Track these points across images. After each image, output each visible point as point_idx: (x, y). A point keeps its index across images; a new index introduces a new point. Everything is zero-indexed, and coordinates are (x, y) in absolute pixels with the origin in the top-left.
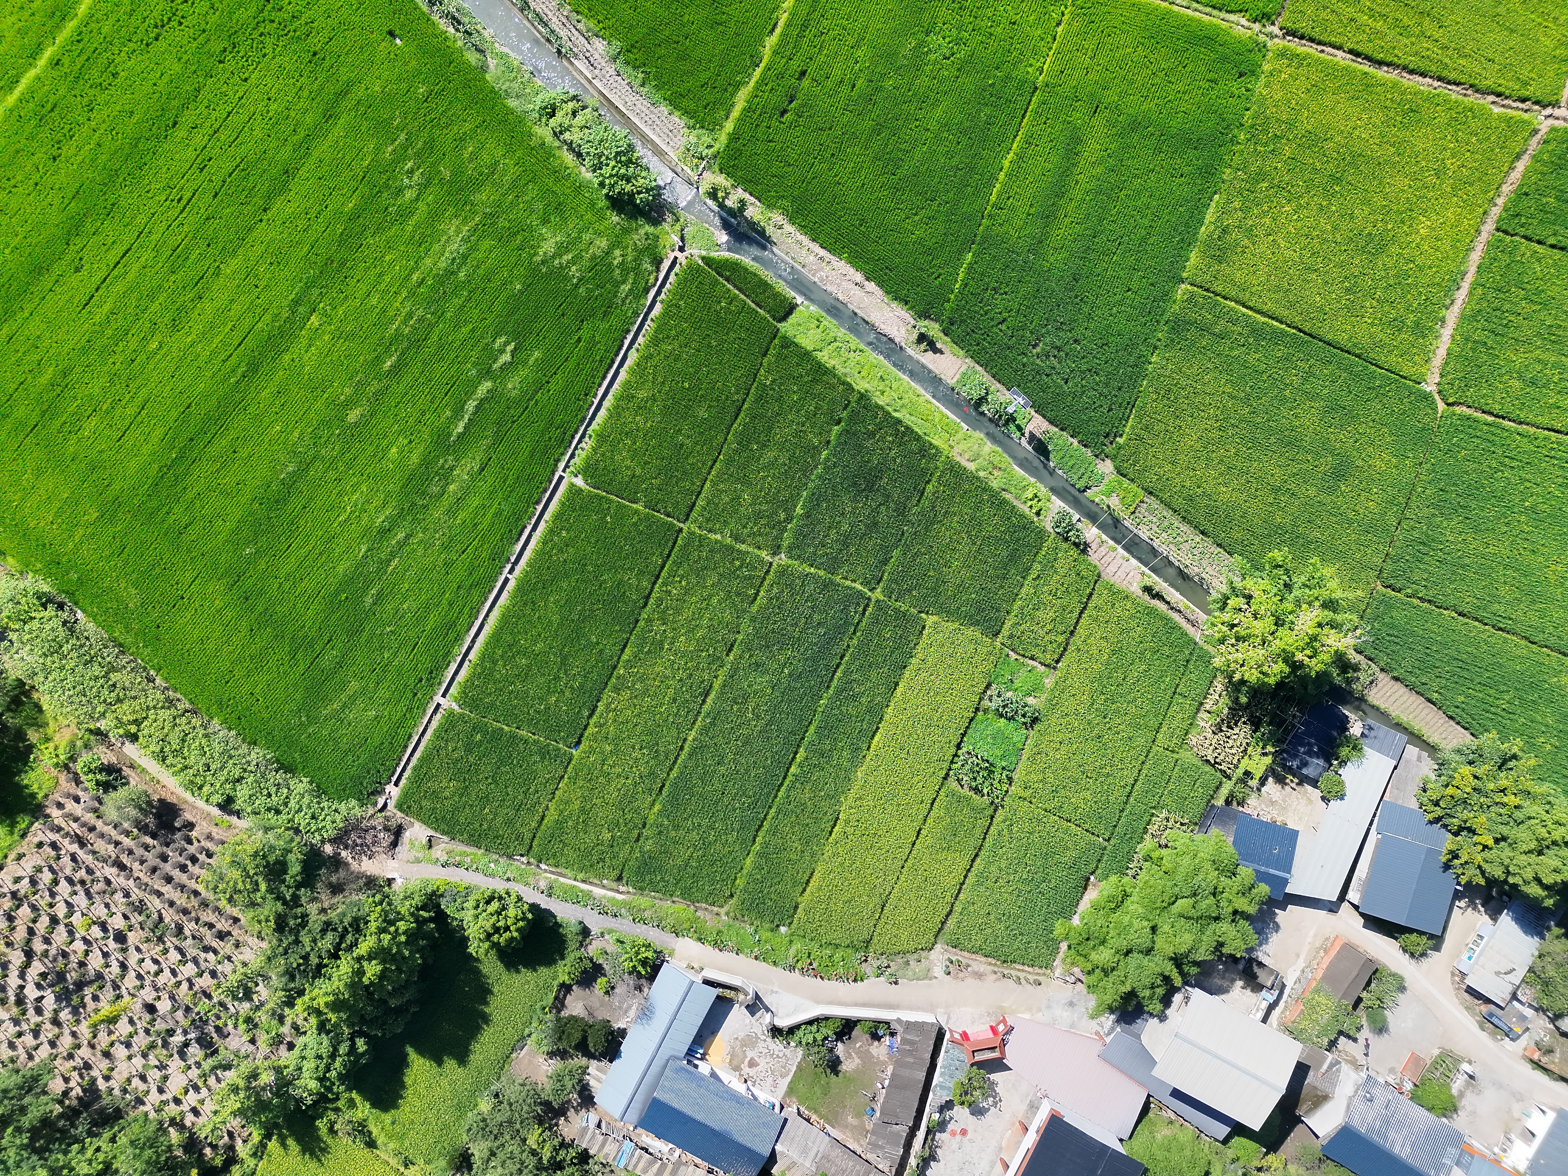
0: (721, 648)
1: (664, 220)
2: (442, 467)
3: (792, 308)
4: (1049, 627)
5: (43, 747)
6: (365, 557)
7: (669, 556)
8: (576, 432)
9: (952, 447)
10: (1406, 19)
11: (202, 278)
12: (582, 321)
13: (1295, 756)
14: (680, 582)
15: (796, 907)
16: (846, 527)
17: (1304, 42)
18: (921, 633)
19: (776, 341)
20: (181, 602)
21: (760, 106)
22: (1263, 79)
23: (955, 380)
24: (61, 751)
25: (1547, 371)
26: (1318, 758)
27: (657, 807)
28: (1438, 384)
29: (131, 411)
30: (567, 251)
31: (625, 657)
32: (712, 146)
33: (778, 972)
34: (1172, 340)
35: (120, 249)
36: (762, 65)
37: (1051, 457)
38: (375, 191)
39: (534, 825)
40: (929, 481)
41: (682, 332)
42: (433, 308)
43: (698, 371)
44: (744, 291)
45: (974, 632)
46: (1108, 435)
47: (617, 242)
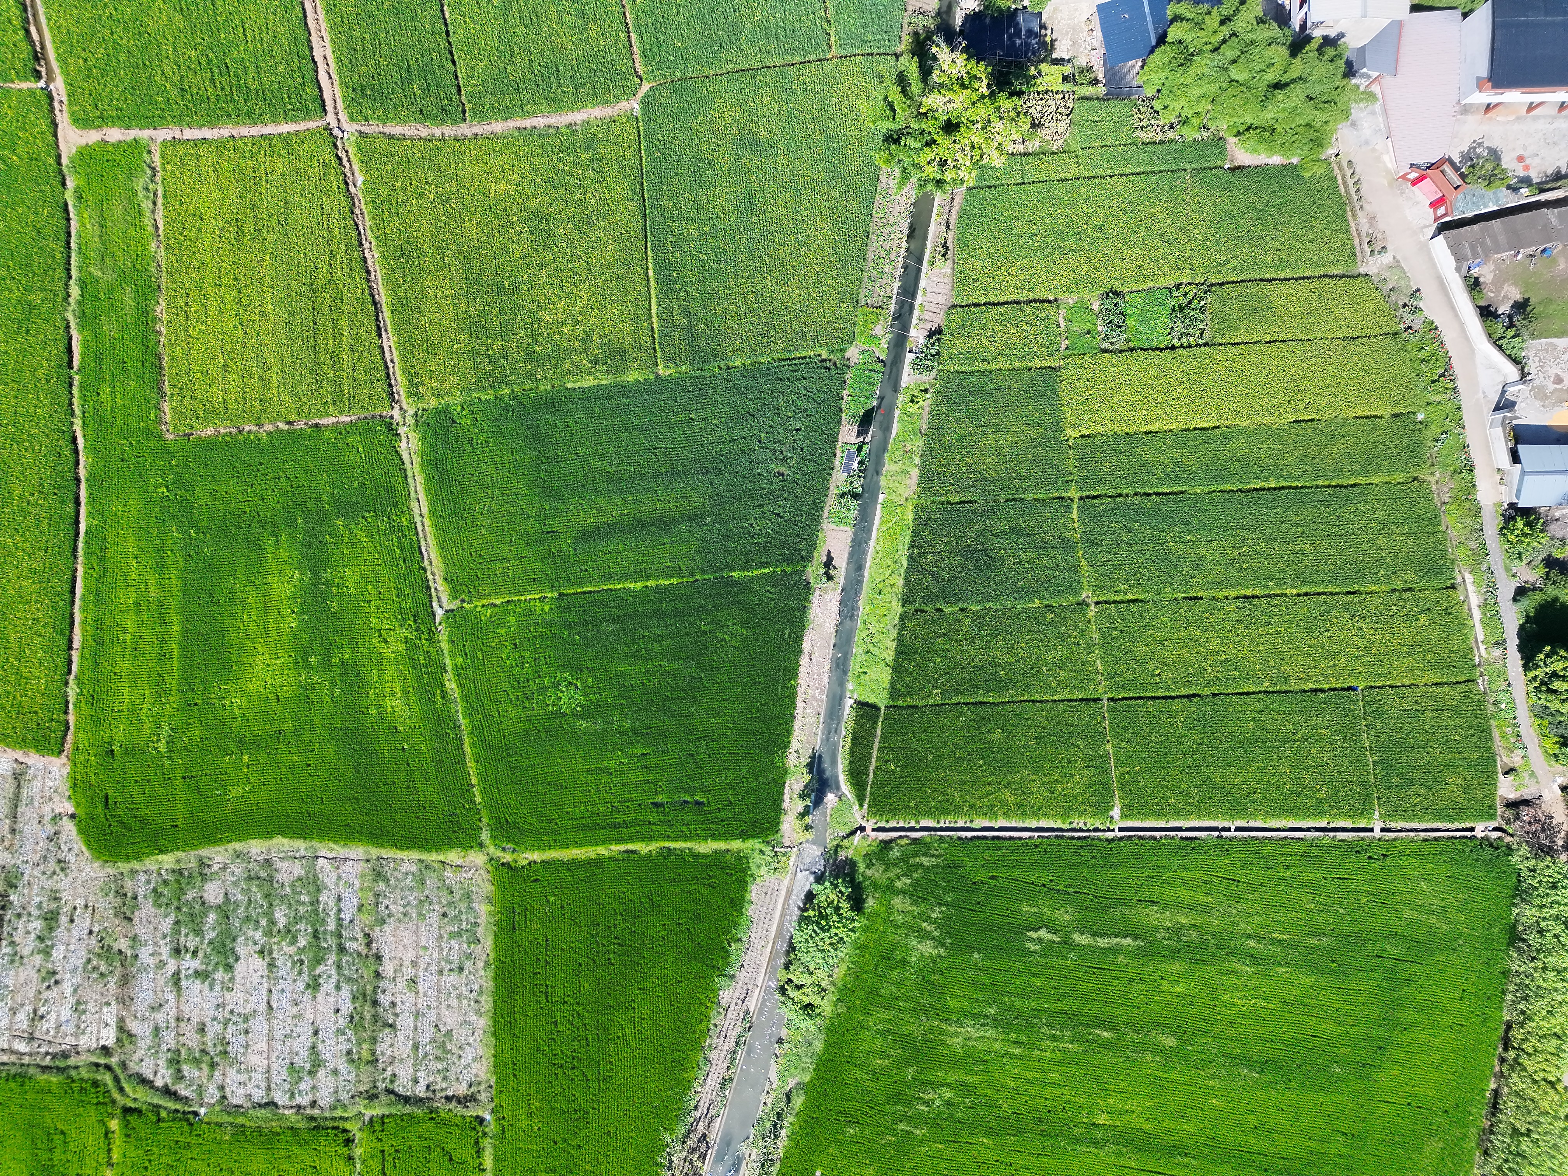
0: (1199, 607)
1: (847, 858)
2: (1169, 939)
3: (861, 704)
4: (1026, 327)
6: (1287, 964)
7: (1141, 698)
8: (1073, 838)
9: (907, 499)
12: (974, 883)
13: (1027, 45)
14: (1159, 675)
15: (1396, 416)
16: (1030, 555)
17: (393, 382)
18: (1089, 436)
19: (900, 703)
20: (1413, 1104)
21: (705, 827)
22: (447, 400)
23: (846, 528)
26: (1018, 23)
27: (1374, 588)
28: (627, 99)
30: (920, 930)
31: (1253, 688)
32: (761, 851)
33: (1466, 400)
34: (715, 356)
36: (667, 844)
37: (869, 407)
38: (960, 1126)
39: (1447, 689)
40: (949, 503)
41: (936, 790)
42: (1035, 1021)
43: (963, 759)
44: (870, 754)
45: (1063, 390)
46: (826, 368)
47: (890, 889)
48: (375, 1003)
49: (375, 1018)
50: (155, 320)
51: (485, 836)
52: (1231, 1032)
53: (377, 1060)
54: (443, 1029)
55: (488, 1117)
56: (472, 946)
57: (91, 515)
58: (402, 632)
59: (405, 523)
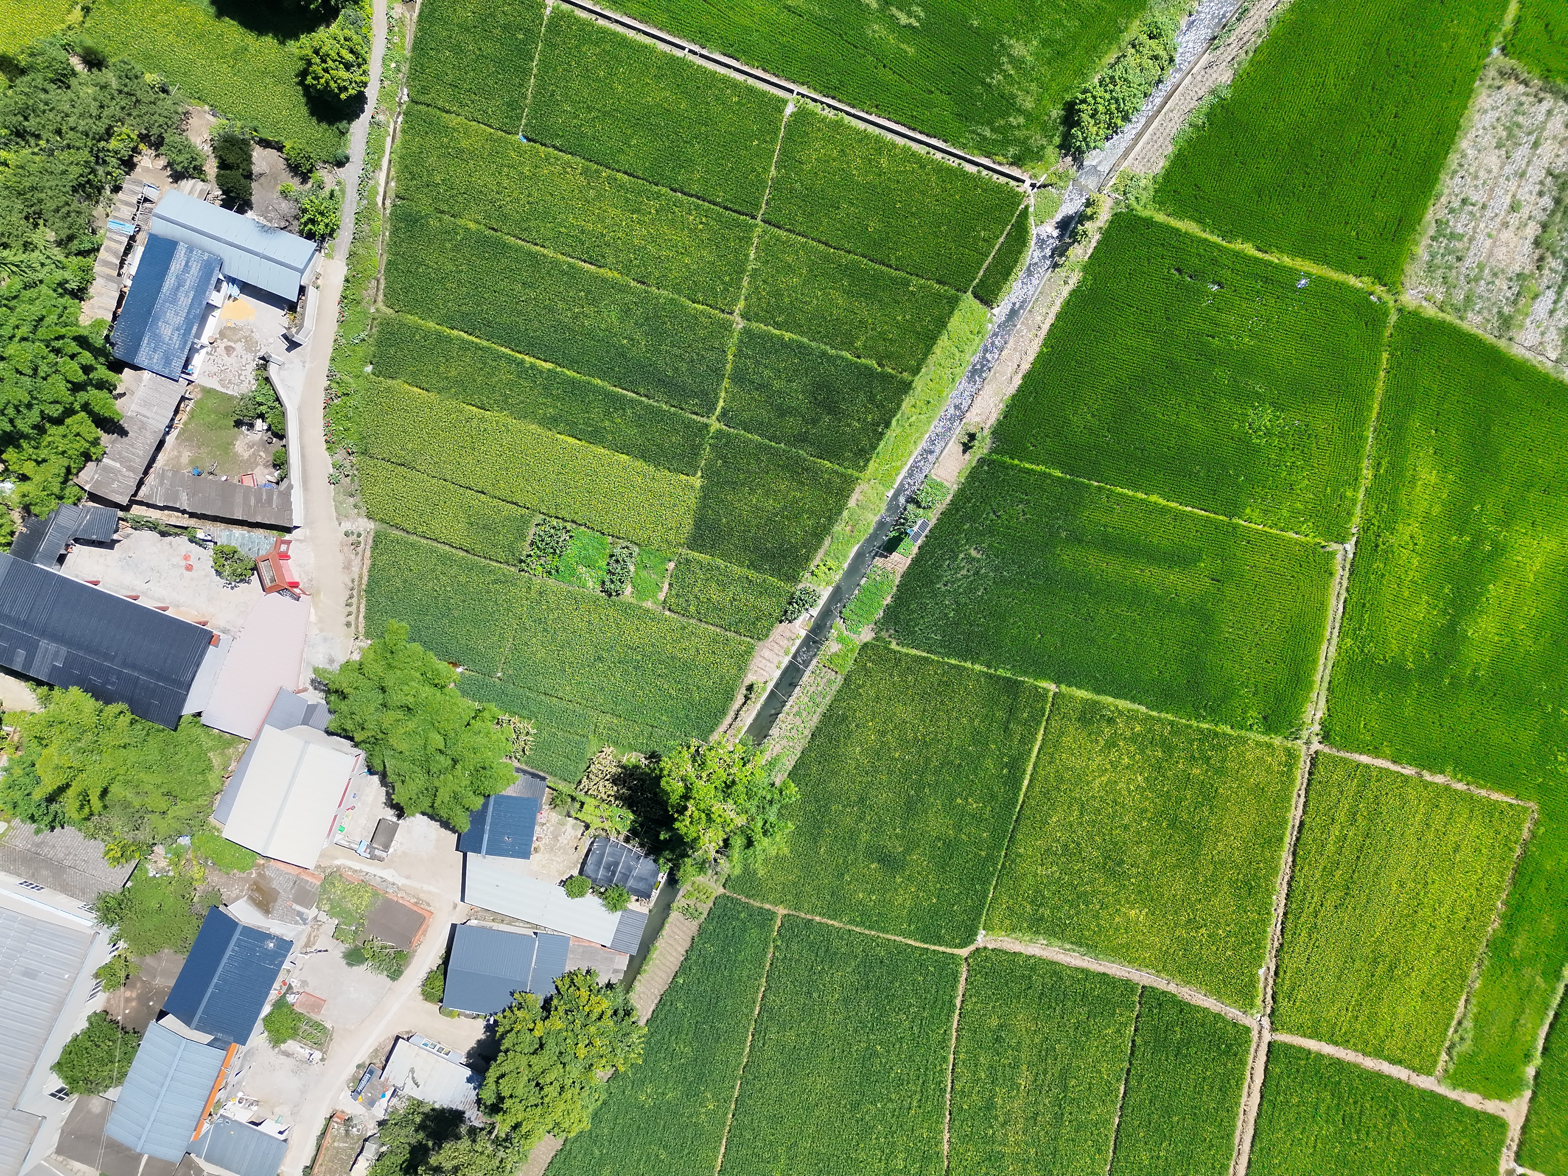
0: (640, 272)
3: (988, 304)
4: (701, 596)
7: (726, 208)
8: (838, 101)
9: (868, 483)
10: (1338, 872)
14: (701, 223)
15: (392, 378)
16: (777, 385)
17: (1307, 776)
18: (681, 473)
19: (953, 292)
21: (1182, 246)
22: (1262, 739)
23: (935, 477)
26: (605, 871)
27: (473, 227)
28: (986, 948)
30: (1018, 68)
31: (619, 175)
32: (1138, 202)
33: (324, 365)
36: (1224, 243)
39: (440, 103)
40: (832, 463)
41: (951, 197)
44: (999, 252)
45: (688, 525)
46: (897, 631)
47: (1032, 119)
48: (1558, 201)
50: (1503, 917)
51: (1393, 318)
54: (1503, 152)
55: (1496, 51)
56: (1444, 220)
58: (1392, 540)
59: (1348, 641)
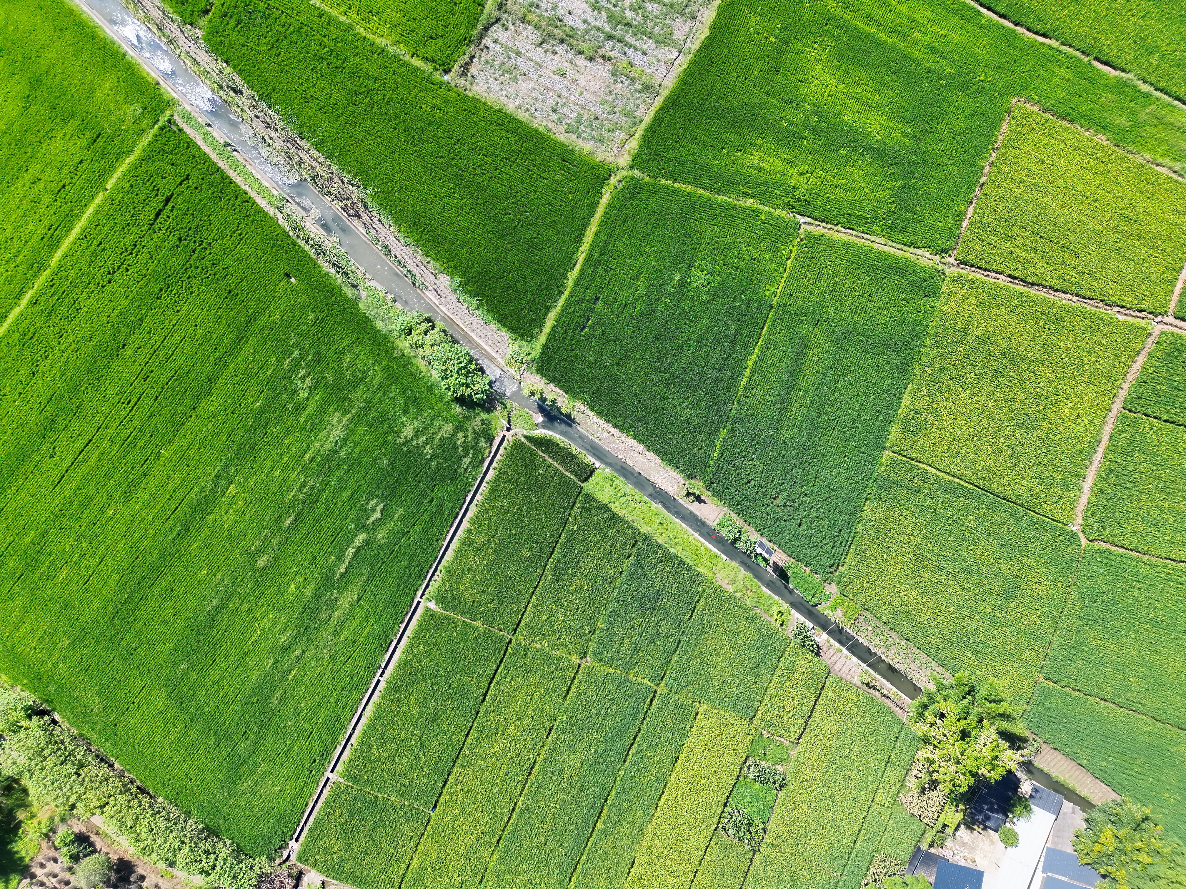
0: (543, 733)
1: (496, 409)
2: (330, 598)
3: (592, 472)
4: (791, 713)
5: (29, 822)
6: (272, 668)
7: (501, 662)
8: (430, 567)
9: (715, 574)
10: (1051, 252)
11: (147, 460)
12: (435, 486)
13: (980, 812)
14: (510, 682)
16: (635, 637)
17: (973, 269)
18: (695, 718)
19: (580, 498)
20: (132, 706)
21: (566, 324)
22: (942, 300)
23: (716, 523)
24: (43, 825)
25: (1164, 516)
26: (998, 813)
27: (495, 857)
28: (1082, 525)
29: (94, 562)
30: (422, 434)
31: (469, 741)
32: (529, 354)
34: (879, 495)
35: (85, 441)
36: (567, 293)
37: (790, 581)
38: (277, 392)
39: (402, 871)
40: (698, 601)
41: (510, 492)
42: (321, 479)
43: (522, 521)
44: (556, 461)
45: (735, 718)
46: (832, 565)
47: (460, 427)
48: (562, 41)
49: (551, 36)
50: (1097, 131)
51: (637, 173)
52: (245, 607)
53: (523, 23)
54: (520, 78)
55: (446, 78)
56: (566, 126)
57: (990, 21)
58: (803, 188)
59: (874, 228)
